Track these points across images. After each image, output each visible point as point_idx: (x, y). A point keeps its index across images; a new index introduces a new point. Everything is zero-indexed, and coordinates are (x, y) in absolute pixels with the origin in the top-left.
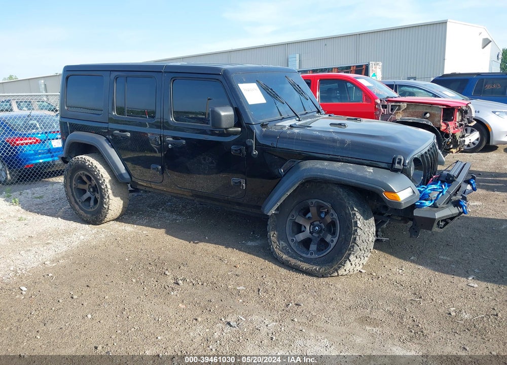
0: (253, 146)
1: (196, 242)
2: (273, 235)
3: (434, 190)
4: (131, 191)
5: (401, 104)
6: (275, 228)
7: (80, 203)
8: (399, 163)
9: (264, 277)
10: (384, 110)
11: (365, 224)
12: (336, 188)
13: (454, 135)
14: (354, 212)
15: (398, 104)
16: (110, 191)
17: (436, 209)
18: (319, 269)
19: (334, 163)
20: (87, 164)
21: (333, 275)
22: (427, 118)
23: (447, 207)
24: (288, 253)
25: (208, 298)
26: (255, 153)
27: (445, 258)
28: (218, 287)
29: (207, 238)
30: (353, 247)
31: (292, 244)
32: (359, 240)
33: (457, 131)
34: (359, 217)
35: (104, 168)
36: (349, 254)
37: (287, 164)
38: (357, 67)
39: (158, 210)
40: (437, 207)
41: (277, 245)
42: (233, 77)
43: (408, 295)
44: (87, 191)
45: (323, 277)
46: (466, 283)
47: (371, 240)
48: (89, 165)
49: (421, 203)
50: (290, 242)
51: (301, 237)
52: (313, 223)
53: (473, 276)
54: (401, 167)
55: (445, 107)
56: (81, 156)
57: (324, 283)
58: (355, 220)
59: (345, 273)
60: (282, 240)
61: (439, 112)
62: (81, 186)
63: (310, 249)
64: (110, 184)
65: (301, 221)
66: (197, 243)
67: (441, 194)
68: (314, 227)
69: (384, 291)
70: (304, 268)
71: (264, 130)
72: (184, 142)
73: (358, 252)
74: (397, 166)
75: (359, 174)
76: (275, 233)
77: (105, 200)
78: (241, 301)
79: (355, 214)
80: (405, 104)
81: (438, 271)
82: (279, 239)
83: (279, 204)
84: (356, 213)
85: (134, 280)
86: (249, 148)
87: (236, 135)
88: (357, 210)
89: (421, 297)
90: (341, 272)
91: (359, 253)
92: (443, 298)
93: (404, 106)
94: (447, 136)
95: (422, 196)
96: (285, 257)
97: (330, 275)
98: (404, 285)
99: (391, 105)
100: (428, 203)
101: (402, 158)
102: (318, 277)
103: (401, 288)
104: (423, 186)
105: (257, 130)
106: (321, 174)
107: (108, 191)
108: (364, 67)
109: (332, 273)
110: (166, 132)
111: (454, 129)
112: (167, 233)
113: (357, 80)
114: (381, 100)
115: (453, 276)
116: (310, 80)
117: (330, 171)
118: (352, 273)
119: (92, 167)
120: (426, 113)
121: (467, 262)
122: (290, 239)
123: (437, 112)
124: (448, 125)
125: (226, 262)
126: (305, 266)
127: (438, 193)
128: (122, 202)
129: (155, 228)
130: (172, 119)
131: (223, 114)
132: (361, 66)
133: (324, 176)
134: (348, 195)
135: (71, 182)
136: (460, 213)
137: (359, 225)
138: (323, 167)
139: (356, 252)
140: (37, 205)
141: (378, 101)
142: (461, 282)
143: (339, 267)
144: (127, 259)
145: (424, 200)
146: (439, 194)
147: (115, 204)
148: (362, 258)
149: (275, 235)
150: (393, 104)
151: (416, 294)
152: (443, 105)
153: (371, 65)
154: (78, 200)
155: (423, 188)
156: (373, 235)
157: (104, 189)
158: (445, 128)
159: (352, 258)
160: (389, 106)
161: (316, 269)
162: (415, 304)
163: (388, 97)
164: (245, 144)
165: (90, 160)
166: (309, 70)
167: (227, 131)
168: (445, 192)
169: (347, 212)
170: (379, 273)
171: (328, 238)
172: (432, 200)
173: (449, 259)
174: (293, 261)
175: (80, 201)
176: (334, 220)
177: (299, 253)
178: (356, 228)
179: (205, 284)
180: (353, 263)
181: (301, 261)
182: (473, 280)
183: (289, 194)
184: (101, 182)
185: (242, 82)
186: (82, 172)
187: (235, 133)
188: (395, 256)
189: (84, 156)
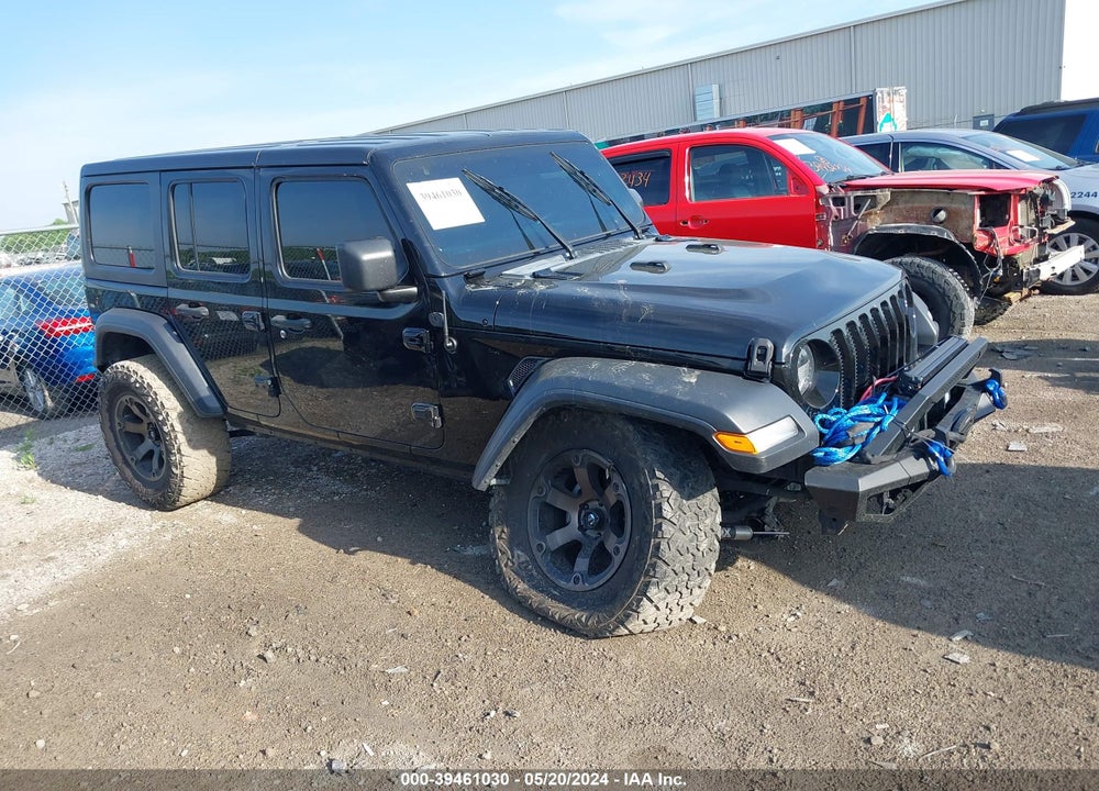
0: (442, 329)
1: (353, 549)
2: (500, 535)
3: (859, 418)
4: (233, 434)
5: (878, 192)
6: (504, 521)
7: (133, 464)
8: (762, 357)
9: (463, 639)
10: (839, 211)
11: (686, 510)
12: (620, 424)
13: (1010, 260)
14: (655, 481)
15: (871, 193)
16: (181, 438)
17: (865, 466)
18: (587, 619)
19: (614, 362)
20: (132, 380)
21: (616, 633)
22: (941, 223)
23: (896, 461)
24: (529, 579)
25: (314, 695)
26: (451, 343)
27: (915, 580)
28: (348, 668)
29: (379, 539)
30: (654, 566)
31: (538, 555)
32: (667, 550)
33: (1018, 248)
34: (666, 494)
35: (168, 387)
36: (647, 585)
37: (520, 367)
38: (847, 102)
39: (311, 470)
40: (868, 462)
41: (507, 561)
42: (395, 169)
43: (783, 686)
44: (147, 436)
45: (596, 638)
46: (942, 652)
47: (704, 546)
48: (136, 381)
49: (826, 454)
50: (535, 551)
51: (559, 538)
52: (585, 504)
53: (966, 632)
54: (768, 367)
55: (983, 193)
56: (122, 363)
57: (595, 654)
58: (658, 501)
59: (647, 628)
60: (518, 546)
61: (968, 207)
62: (132, 427)
63: (575, 569)
64: (181, 424)
65: (561, 502)
66: (353, 553)
67: (878, 429)
68: (587, 515)
69: (731, 676)
70: (557, 617)
71: (470, 288)
72: (307, 322)
73: (669, 579)
74: (756, 364)
75: (661, 390)
76: (503, 531)
77: (173, 458)
78: (386, 703)
79: (656, 487)
80: (888, 192)
81: (883, 617)
82: (512, 544)
83: (500, 464)
84: (660, 483)
85: (177, 650)
86: (437, 333)
87: (409, 303)
88: (662, 476)
89: (812, 694)
90: (635, 625)
91: (671, 580)
92: (866, 696)
93: (885, 197)
94: (993, 261)
95: (834, 434)
96: (521, 587)
97: (610, 633)
98: (783, 659)
99: (856, 198)
100: (843, 454)
101: (770, 345)
102: (586, 637)
103: (774, 666)
104: (837, 410)
105: (451, 289)
106: (579, 393)
107: (176, 437)
108: (863, 102)
109: (614, 630)
110: (274, 303)
111: (1011, 244)
112: (302, 529)
113: (775, 142)
114: (830, 187)
115: (916, 632)
116: (670, 151)
117: (597, 385)
118: (666, 627)
119: (142, 385)
120: (938, 211)
121: (968, 590)
122: (534, 543)
123: (963, 207)
124: (992, 237)
125: (393, 601)
126: (558, 610)
127: (872, 425)
128: (214, 460)
129: (282, 516)
130: (283, 272)
131: (366, 257)
132: (857, 100)
133: (584, 397)
134: (645, 440)
135: (111, 420)
136: (933, 475)
137: (667, 511)
138: (583, 375)
139: (662, 579)
140: (73, 465)
141: (824, 189)
142: (930, 648)
143: (628, 616)
144: (188, 596)
145: (834, 447)
146: (873, 429)
147: (197, 466)
148: (684, 591)
149: (503, 536)
150: (859, 193)
151: (804, 684)
152: (980, 188)
153: (879, 95)
154: (129, 458)
155: (837, 413)
156: (710, 533)
157: (168, 434)
158: (987, 243)
159: (653, 592)
160: (849, 198)
161: (579, 619)
162: (793, 711)
163: (850, 178)
164: (425, 324)
165: (137, 370)
166: (738, 120)
167: (383, 296)
168: (886, 424)
169: (642, 481)
170: (736, 627)
171: (611, 543)
172: (854, 445)
173: (923, 583)
174: (536, 598)
175: (132, 459)
176: (621, 499)
177: (553, 578)
178: (660, 520)
179: (323, 659)
180: (662, 605)
181: (553, 597)
182: (965, 643)
183: (517, 440)
184: (160, 418)
185: (419, 178)
186: (127, 397)
187: (407, 299)
188: (794, 579)
189: (126, 363)
